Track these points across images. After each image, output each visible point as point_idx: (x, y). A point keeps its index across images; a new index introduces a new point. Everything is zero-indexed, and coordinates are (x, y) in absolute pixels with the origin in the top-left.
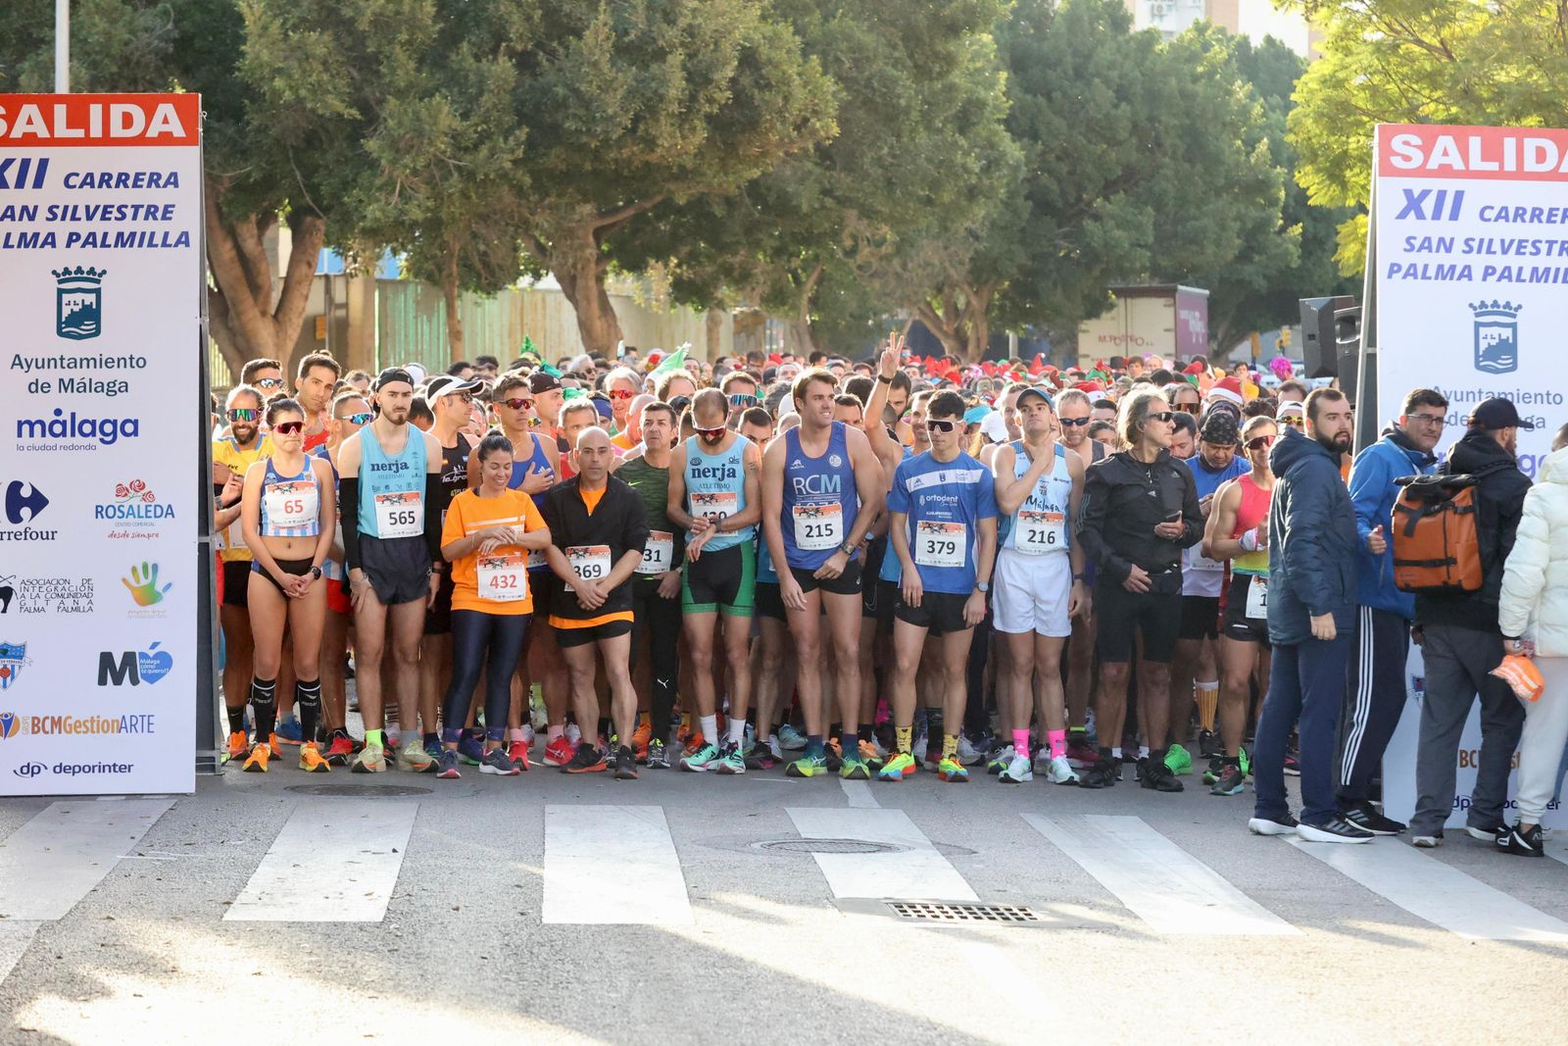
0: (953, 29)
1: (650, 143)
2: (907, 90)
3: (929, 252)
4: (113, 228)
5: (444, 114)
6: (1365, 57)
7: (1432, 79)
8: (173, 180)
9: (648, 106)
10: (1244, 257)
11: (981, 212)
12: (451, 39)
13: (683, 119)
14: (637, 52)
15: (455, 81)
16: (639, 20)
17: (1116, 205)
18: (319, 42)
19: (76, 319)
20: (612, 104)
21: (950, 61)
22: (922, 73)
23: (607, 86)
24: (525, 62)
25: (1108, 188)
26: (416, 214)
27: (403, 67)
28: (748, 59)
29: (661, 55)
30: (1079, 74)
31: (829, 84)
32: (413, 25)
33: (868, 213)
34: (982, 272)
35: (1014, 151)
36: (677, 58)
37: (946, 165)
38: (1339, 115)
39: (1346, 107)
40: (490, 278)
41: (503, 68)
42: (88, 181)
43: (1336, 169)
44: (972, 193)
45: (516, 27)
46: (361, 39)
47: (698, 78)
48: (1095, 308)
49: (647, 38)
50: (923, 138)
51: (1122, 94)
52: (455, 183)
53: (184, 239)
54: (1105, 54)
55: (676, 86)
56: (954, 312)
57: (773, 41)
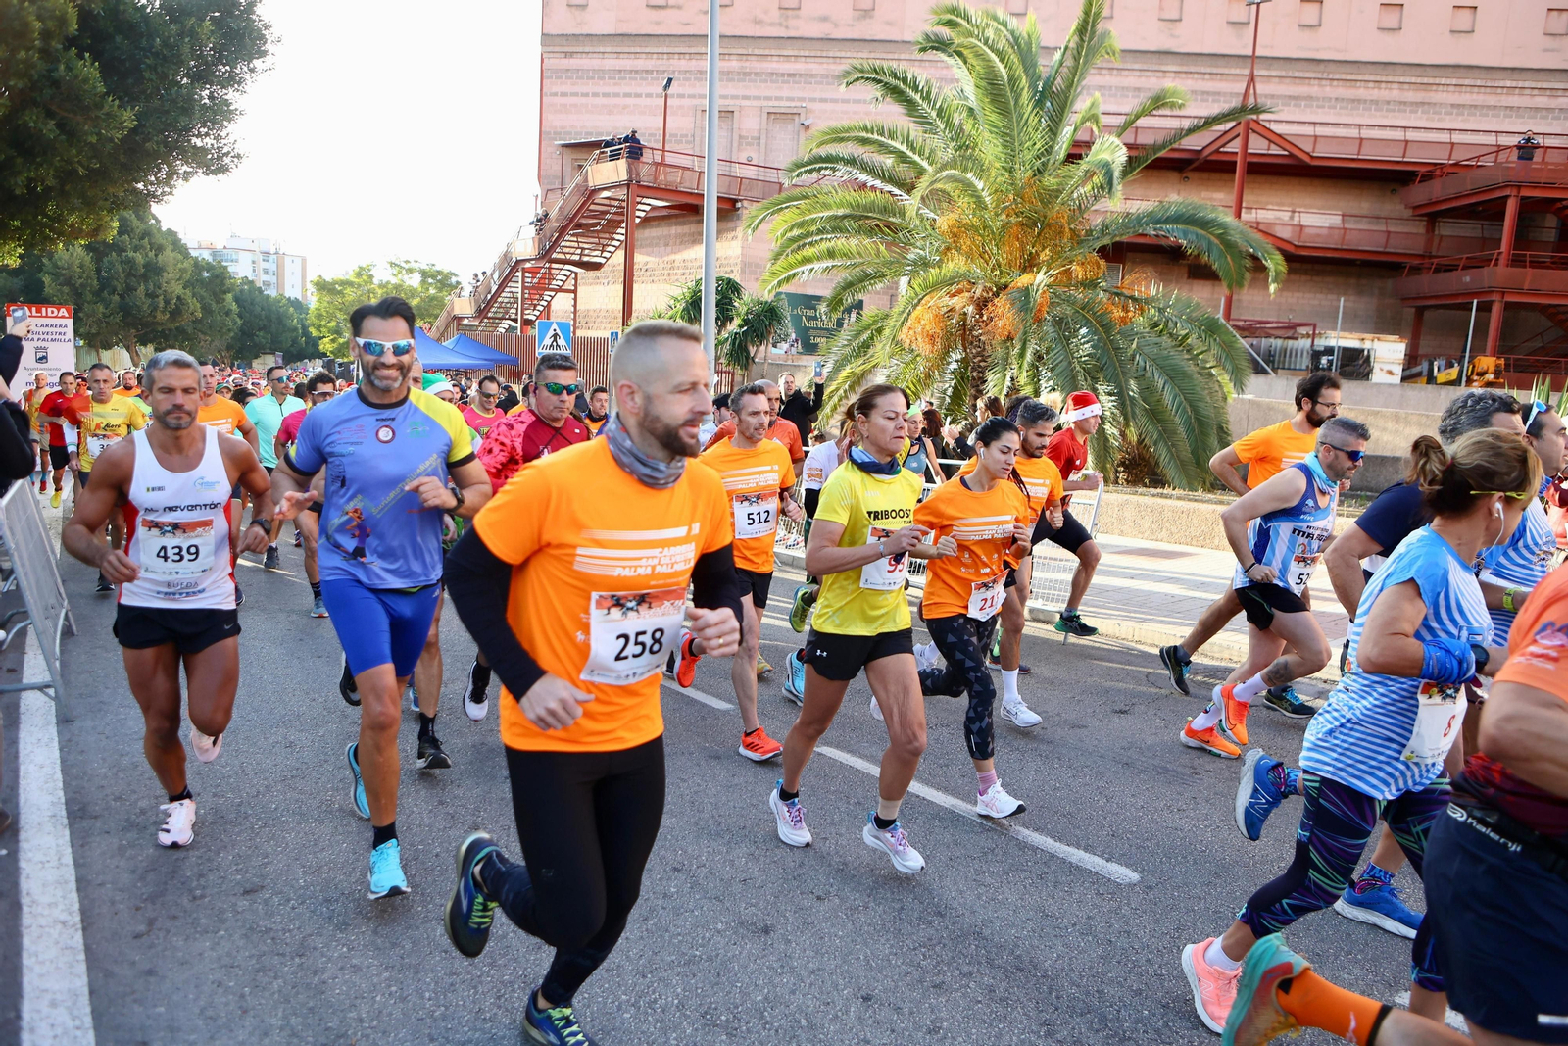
0: (225, 293)
1: (155, 317)
2: (214, 306)
3: (216, 343)
4: (50, 337)
5: (101, 308)
6: (326, 304)
7: (340, 310)
8: (66, 326)
9: (155, 308)
10: (292, 346)
11: (232, 334)
12: (102, 290)
13: (163, 312)
14: (151, 296)
15: (103, 300)
16: (151, 287)
17: (261, 334)
18: (66, 289)
19: (41, 359)
20: (145, 307)
21: (224, 300)
22: (217, 302)
23: (143, 303)
24: (122, 296)
25: (260, 330)
26: (93, 331)
27: (89, 297)
28: (179, 298)
29: (157, 296)
30: (252, 304)
31: (198, 305)
32: (91, 286)
33: (205, 334)
34: (229, 348)
35: (239, 321)
36: (161, 297)
37: (224, 324)
38: (319, 316)
39: (322, 315)
40: (108, 346)
41: (116, 298)
42: (42, 326)
43: (318, 328)
44: (229, 330)
45: (119, 288)
46: (77, 289)
47: (167, 302)
48: (257, 357)
49: (154, 292)
50: (218, 318)
51: (262, 309)
52: (104, 325)
53: (69, 340)
54: (257, 300)
55: (161, 304)
56: (222, 356)
57: (185, 294)
